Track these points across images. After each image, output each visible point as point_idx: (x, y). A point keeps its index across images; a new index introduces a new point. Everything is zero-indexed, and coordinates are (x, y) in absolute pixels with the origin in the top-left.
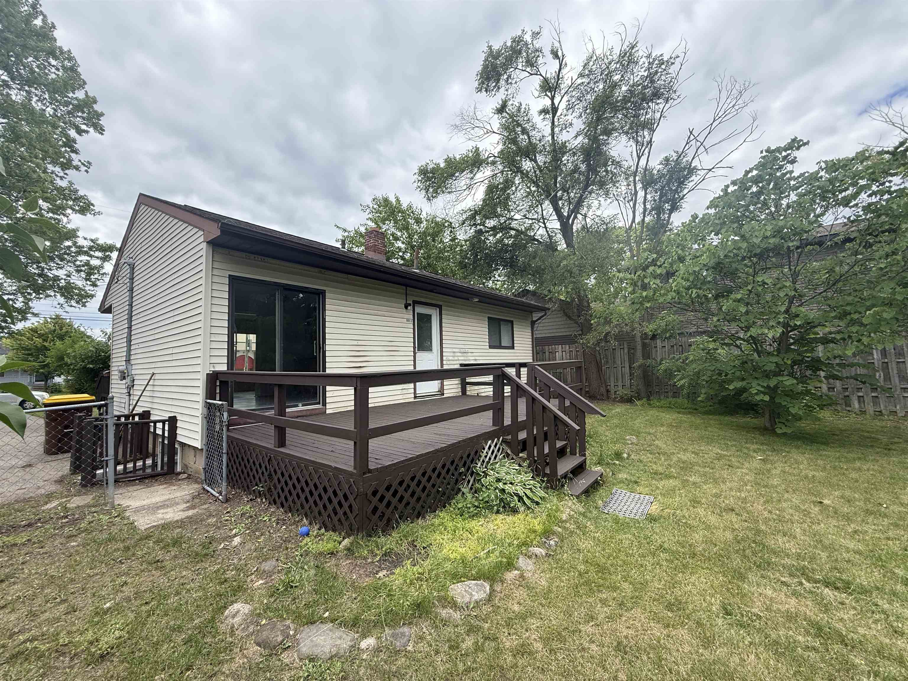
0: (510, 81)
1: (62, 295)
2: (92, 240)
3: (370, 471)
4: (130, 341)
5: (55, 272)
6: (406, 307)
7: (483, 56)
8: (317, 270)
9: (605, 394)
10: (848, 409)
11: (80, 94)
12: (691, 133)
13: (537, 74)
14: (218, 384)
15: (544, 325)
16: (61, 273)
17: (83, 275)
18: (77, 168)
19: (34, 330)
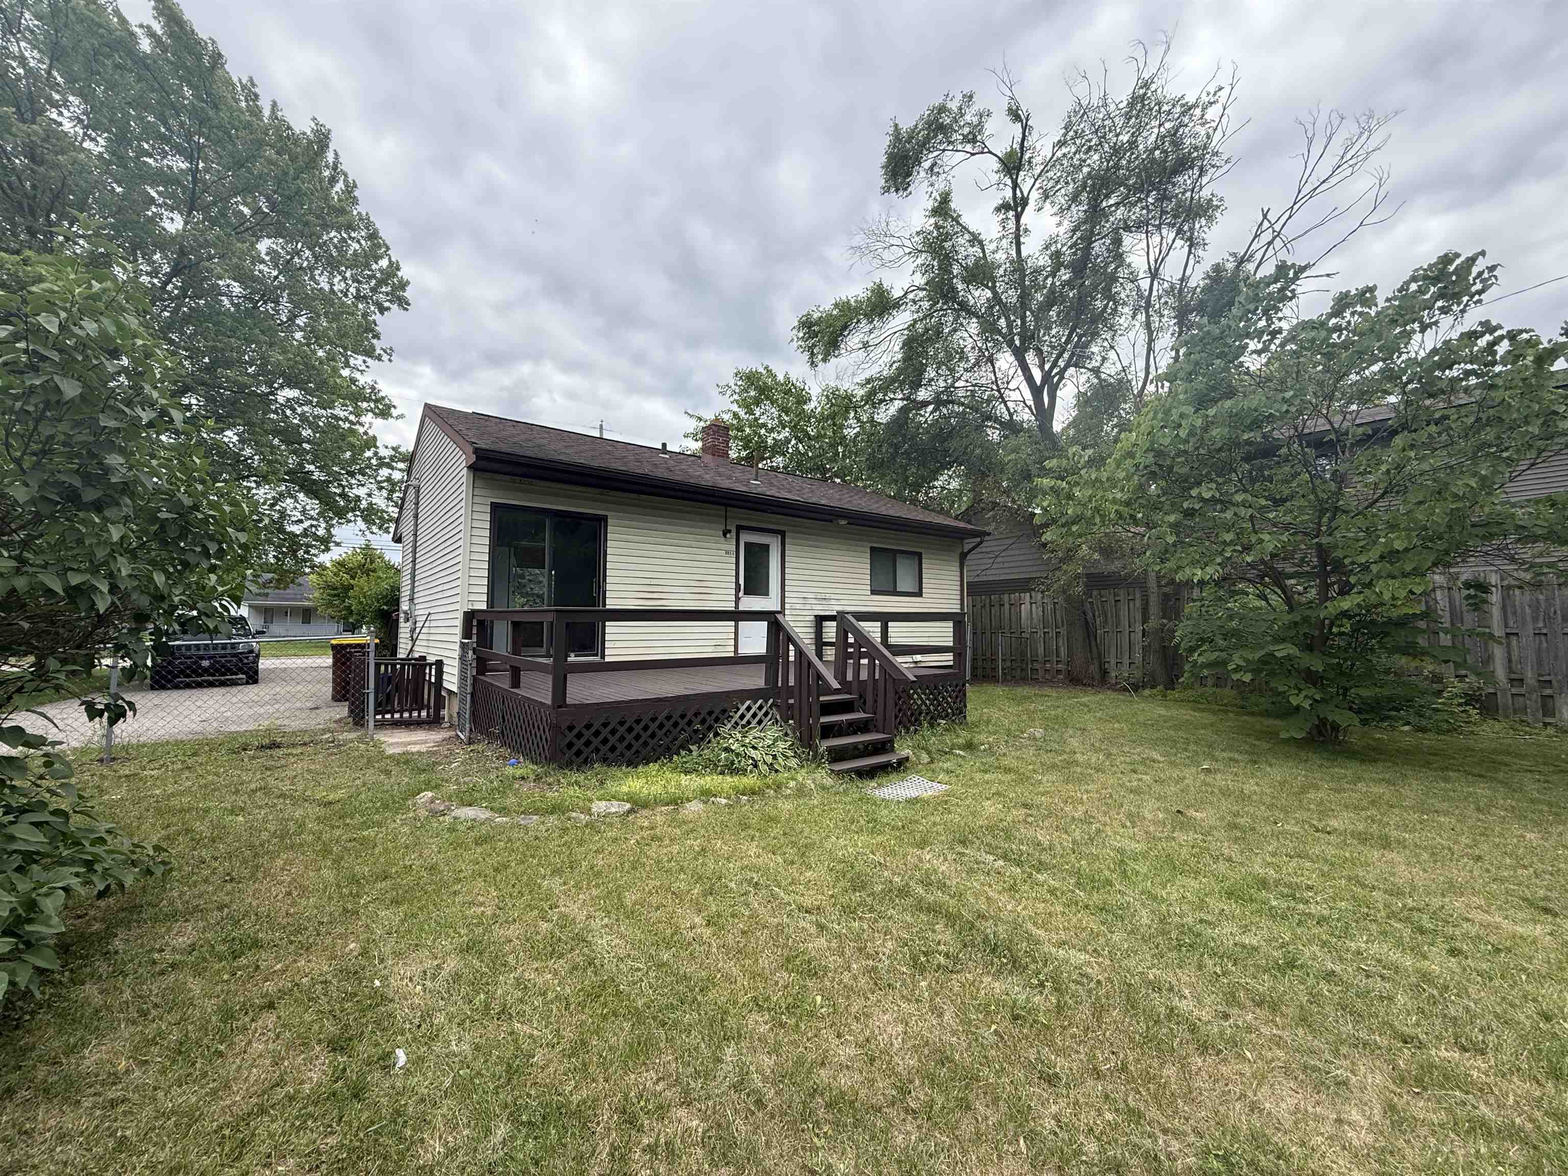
0: (936, 170)
1: (364, 520)
2: (393, 449)
3: (567, 706)
4: (414, 576)
5: (356, 491)
6: (725, 535)
7: (887, 140)
8: (597, 491)
9: (1097, 677)
10: (1548, 720)
11: (384, 263)
12: (1265, 216)
13: (982, 153)
14: (475, 623)
15: (1005, 559)
16: (362, 492)
17: (385, 493)
18: (379, 358)
19: (340, 564)
